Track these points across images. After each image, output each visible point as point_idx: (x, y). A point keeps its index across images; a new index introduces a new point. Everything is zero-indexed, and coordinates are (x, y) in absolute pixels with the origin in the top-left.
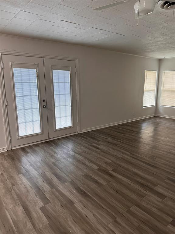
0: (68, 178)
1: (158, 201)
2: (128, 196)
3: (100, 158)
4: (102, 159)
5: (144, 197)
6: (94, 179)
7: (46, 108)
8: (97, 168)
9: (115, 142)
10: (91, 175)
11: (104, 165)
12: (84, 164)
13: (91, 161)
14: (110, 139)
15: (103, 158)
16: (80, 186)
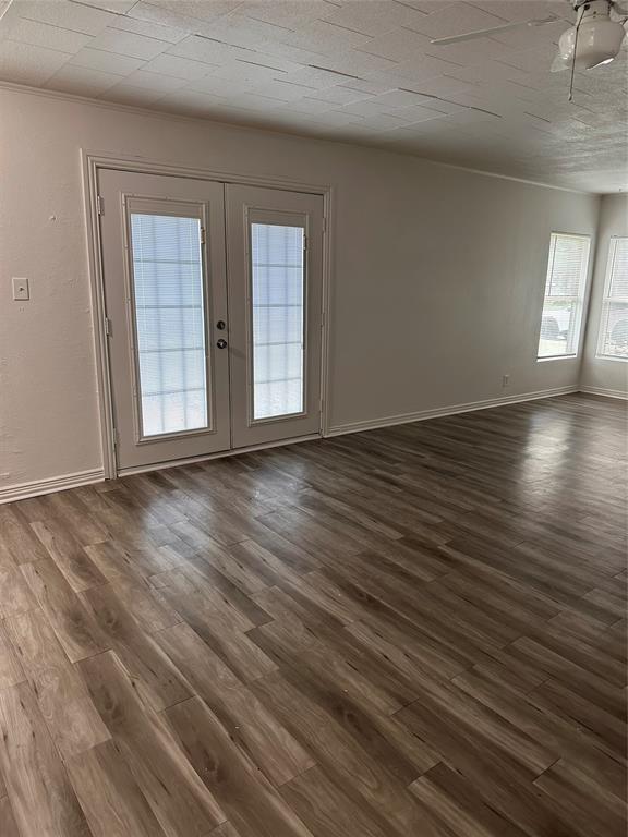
0: (313, 561)
1: (594, 627)
2: (502, 612)
3: (405, 510)
4: (412, 513)
5: (551, 617)
6: (393, 565)
7: (226, 349)
8: (399, 536)
9: (448, 466)
10: (382, 554)
11: (419, 530)
12: (357, 525)
13: (377, 519)
14: (428, 458)
15: (414, 509)
16: (352, 581)
